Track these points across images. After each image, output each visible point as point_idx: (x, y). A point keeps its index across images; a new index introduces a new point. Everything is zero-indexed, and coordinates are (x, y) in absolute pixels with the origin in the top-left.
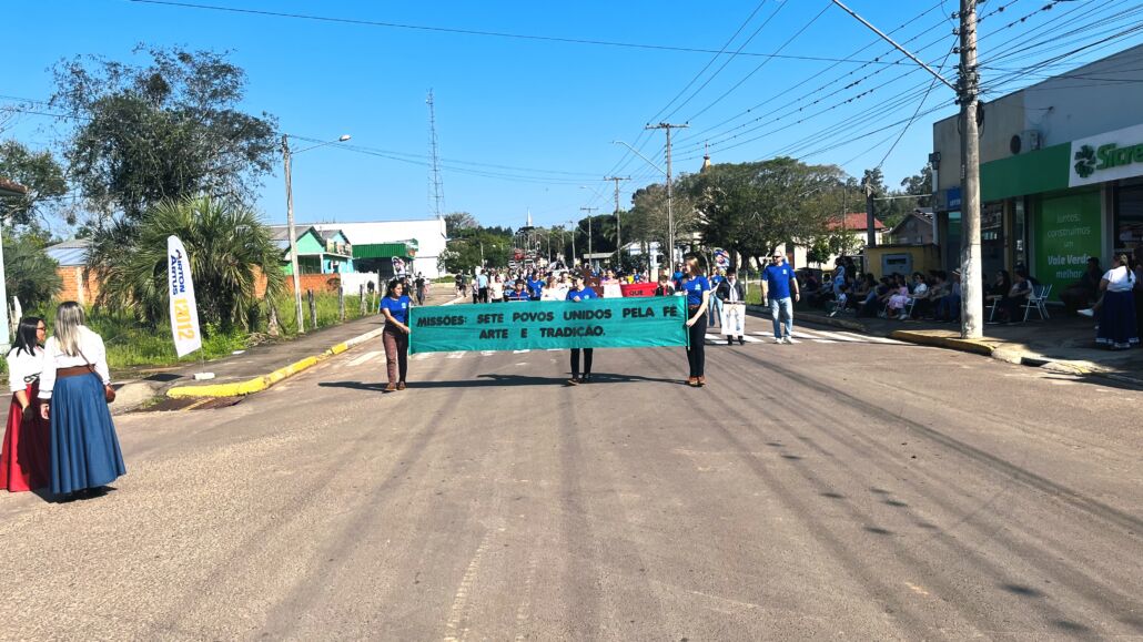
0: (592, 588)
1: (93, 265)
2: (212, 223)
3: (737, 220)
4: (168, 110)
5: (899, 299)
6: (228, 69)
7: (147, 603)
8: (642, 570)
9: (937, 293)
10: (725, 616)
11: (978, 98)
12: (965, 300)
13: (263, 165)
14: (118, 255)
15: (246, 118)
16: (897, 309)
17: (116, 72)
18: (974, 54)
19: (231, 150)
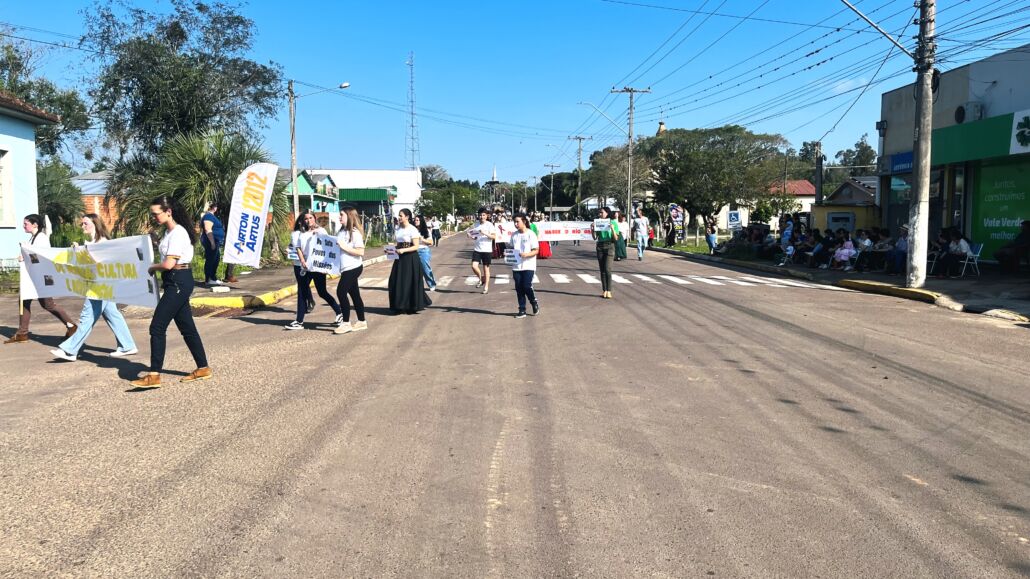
0: (613, 466)
1: (113, 192)
2: (226, 156)
3: (686, 179)
4: (185, 55)
5: (846, 252)
6: (240, 21)
7: (210, 461)
8: (657, 455)
9: (881, 247)
10: (743, 494)
11: (935, 66)
12: (911, 252)
13: (269, 110)
14: (136, 184)
15: (255, 65)
16: (844, 261)
17: (141, 18)
18: (933, 25)
19: (241, 94)
